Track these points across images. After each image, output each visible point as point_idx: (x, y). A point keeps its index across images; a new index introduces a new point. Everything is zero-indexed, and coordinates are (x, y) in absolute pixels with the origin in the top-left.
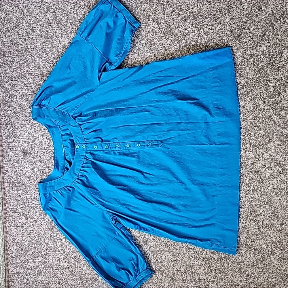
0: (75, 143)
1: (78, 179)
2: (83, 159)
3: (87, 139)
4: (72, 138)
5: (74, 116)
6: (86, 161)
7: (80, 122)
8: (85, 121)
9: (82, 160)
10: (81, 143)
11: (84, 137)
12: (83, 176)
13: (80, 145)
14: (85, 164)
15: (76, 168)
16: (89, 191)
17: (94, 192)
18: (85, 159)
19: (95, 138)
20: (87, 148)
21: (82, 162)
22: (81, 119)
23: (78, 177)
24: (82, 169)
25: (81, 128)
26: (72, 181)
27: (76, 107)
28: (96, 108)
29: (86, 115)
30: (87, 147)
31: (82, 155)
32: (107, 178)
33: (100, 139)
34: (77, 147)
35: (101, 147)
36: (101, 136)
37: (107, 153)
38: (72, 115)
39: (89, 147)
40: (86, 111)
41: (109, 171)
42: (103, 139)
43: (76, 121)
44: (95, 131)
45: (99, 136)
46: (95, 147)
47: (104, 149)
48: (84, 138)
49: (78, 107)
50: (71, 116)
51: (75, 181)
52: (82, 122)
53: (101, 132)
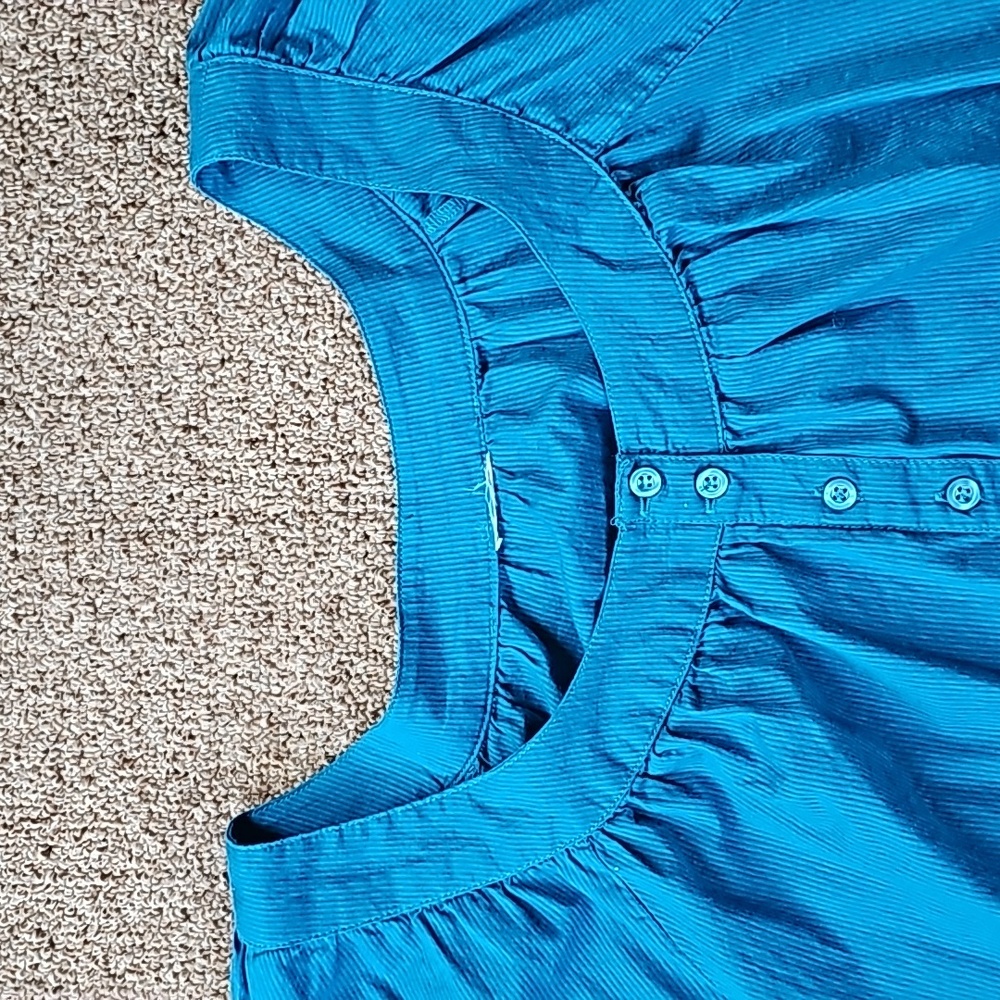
0: (621, 445)
1: (640, 817)
2: (692, 607)
3: (747, 407)
4: (589, 391)
5: (627, 155)
6: (725, 633)
7: (687, 217)
8: (741, 208)
9: (683, 619)
10: (681, 438)
11: (717, 387)
12: (687, 790)
13: (670, 464)
14: (717, 660)
15: (615, 706)
16: (751, 952)
17: (799, 965)
18: (716, 617)
19: (837, 396)
20: (739, 502)
21: (682, 642)
22: (704, 188)
23: (642, 796)
24: (685, 714)
25: (690, 284)
26: (574, 830)
27: (648, 60)
28: (862, 68)
29: (752, 153)
30: (742, 485)
31: (685, 574)
32: (954, 823)
33: (887, 411)
34: (643, 482)
35: (899, 496)
36: (896, 379)
37: (960, 560)
38: (600, 141)
39: (767, 488)
40: (750, 107)
41: (965, 750)
42: (922, 407)
43: (642, 209)
44: (843, 319)
45: (872, 376)
46: (829, 490)
47: (934, 521)
48: (722, 398)
49: (671, 57)
50: (596, 160)
51: (611, 836)
52: (712, 216)
53: (907, 329)
